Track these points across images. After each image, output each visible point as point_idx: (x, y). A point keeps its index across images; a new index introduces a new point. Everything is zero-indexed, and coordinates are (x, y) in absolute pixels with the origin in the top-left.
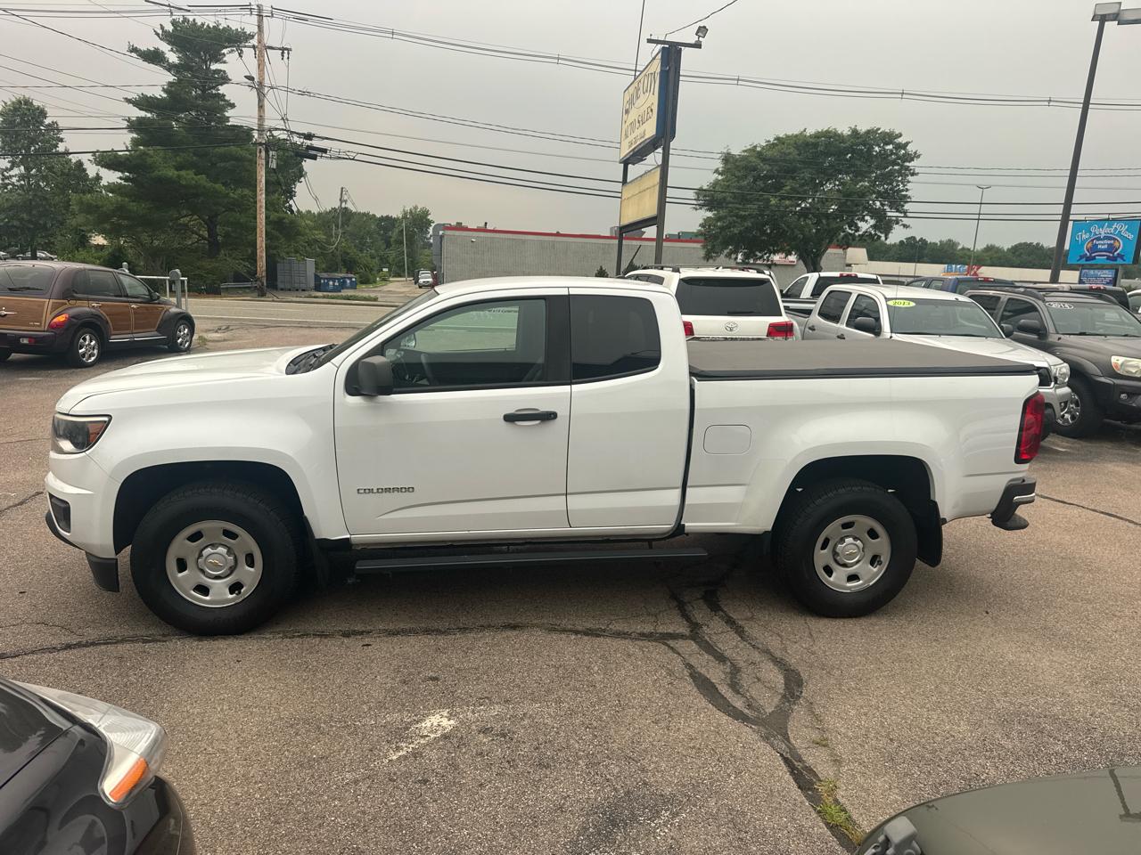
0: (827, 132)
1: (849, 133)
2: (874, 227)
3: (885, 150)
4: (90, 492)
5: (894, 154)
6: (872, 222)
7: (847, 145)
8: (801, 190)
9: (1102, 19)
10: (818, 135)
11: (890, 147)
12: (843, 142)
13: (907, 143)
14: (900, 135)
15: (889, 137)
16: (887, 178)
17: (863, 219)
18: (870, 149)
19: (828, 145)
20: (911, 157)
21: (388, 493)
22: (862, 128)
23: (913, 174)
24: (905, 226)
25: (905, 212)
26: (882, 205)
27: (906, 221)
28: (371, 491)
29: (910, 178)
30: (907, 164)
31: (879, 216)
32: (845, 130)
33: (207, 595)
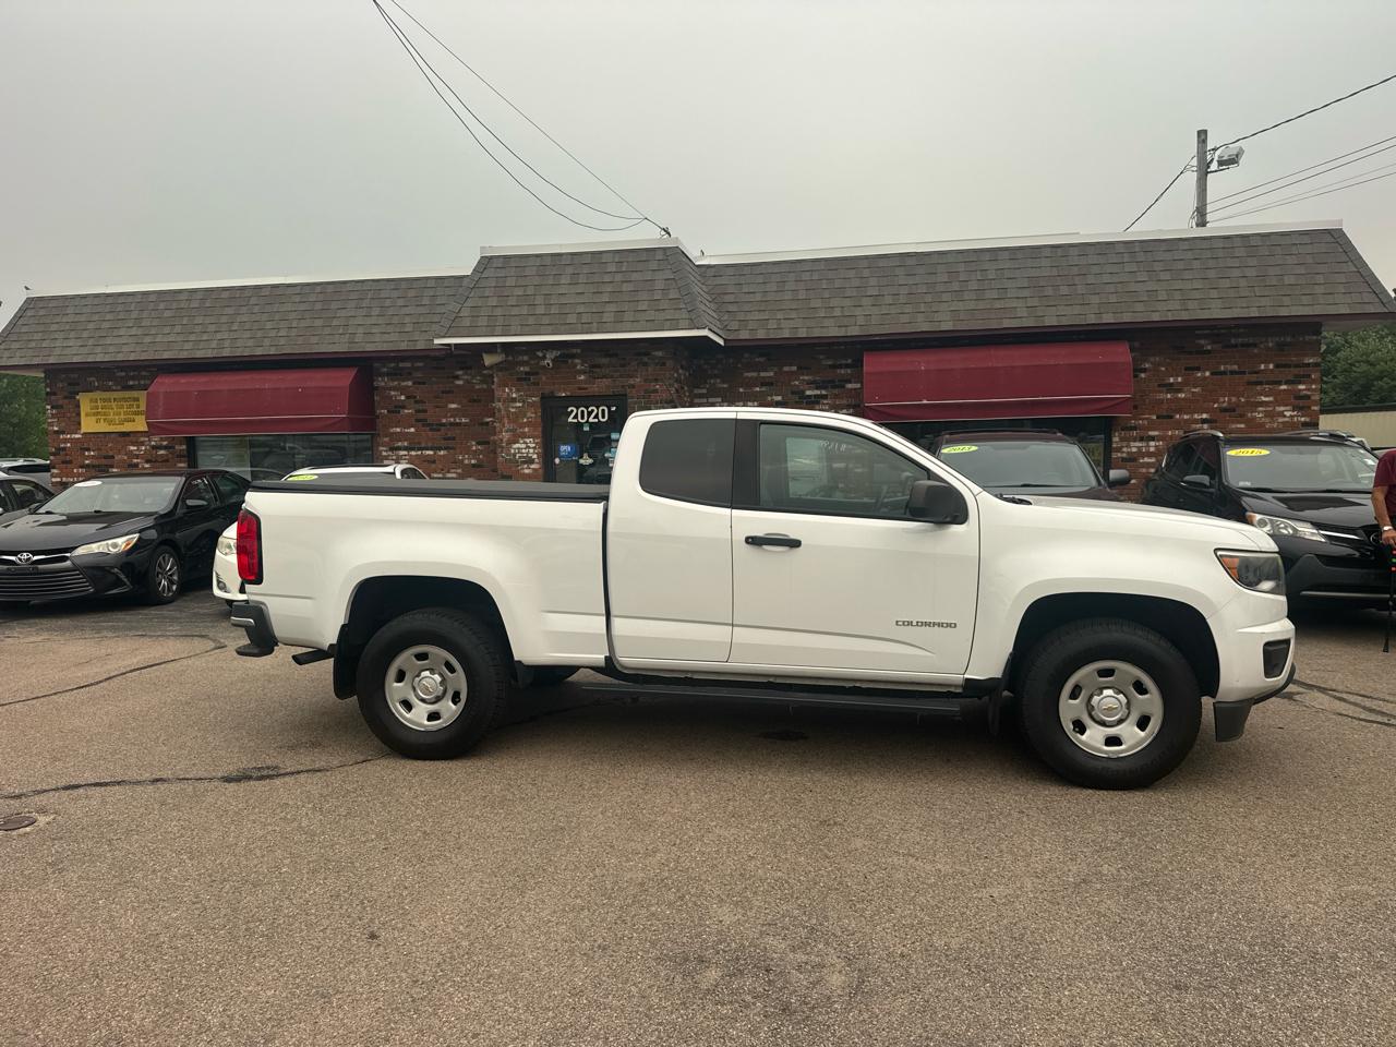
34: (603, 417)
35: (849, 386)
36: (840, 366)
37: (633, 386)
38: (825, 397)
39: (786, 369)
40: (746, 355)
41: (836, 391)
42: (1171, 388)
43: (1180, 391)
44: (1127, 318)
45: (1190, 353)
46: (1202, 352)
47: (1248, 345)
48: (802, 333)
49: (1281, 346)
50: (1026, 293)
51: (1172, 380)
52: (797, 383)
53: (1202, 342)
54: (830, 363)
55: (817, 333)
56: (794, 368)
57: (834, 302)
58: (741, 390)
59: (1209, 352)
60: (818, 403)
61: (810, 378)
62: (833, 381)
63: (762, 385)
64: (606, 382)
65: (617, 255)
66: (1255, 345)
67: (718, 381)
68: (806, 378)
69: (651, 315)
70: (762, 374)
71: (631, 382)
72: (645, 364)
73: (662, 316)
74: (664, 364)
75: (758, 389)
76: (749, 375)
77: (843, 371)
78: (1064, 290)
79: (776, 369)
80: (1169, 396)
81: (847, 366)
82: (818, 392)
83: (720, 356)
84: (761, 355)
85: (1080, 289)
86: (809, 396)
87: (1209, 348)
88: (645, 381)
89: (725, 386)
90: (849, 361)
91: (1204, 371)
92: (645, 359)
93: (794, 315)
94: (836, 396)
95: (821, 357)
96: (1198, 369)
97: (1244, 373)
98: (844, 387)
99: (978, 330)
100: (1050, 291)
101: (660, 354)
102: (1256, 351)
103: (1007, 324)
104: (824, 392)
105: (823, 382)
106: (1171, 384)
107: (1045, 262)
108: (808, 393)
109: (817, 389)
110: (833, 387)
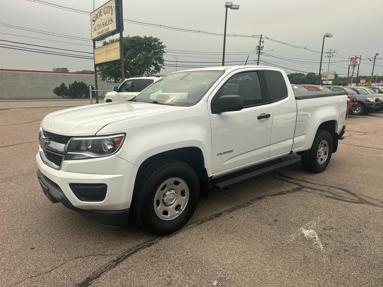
0: (137, 37)
1: (144, 37)
2: (155, 69)
3: (155, 44)
4: (122, 175)
5: (158, 45)
6: (154, 67)
7: (144, 42)
8: (131, 56)
9: (227, 7)
10: (134, 38)
11: (157, 43)
12: (142, 40)
13: (162, 43)
14: (159, 39)
15: (156, 40)
16: (156, 53)
17: (151, 67)
18: (151, 43)
19: (138, 41)
20: (164, 47)
21: (226, 154)
22: (148, 36)
23: (164, 53)
24: (164, 68)
25: (164, 64)
26: (156, 62)
27: (163, 67)
28: (221, 154)
29: (163, 54)
30: (162, 49)
31: (155, 65)
32: (142, 36)
33: (167, 215)
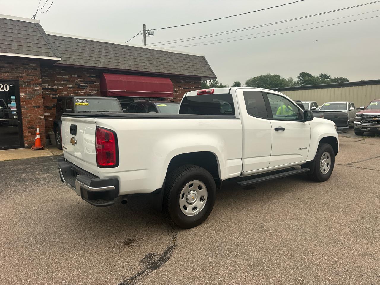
34: (7, 89)
35: (95, 84)
36: (92, 77)
37: (22, 77)
38: (87, 87)
39: (73, 76)
40: (57, 69)
41: (91, 85)
42: (175, 91)
43: (177, 92)
44: (170, 72)
45: (179, 83)
46: (181, 83)
47: (189, 82)
48: (83, 64)
49: (195, 83)
50: (146, 62)
51: (176, 89)
52: (77, 81)
53: (181, 80)
54: (88, 75)
55: (88, 65)
56: (76, 76)
57: (92, 55)
58: (56, 82)
59: (182, 83)
60: (85, 89)
61: (82, 80)
62: (90, 82)
63: (64, 81)
64: (8, 74)
65: (12, 22)
66: (191, 82)
67: (46, 78)
68: (80, 80)
69: (36, 49)
70: (64, 77)
71: (21, 75)
72: (27, 69)
73: (40, 50)
74: (36, 69)
75: (62, 82)
76: (59, 77)
77: (93, 79)
78: (155, 62)
79: (69, 76)
80: (175, 93)
81: (94, 77)
82: (85, 85)
83: (47, 69)
84: (63, 70)
85: (159, 63)
86: (82, 86)
87: (182, 82)
88: (27, 75)
89: (49, 80)
90: (95, 75)
91: (181, 88)
92: (27, 66)
93: (79, 57)
94: (91, 87)
95: (85, 73)
96: (180, 87)
97: (188, 89)
98: (93, 84)
99: (137, 71)
100: (151, 62)
101: (34, 65)
102: (191, 83)
103: (143, 70)
104: (87, 85)
105: (86, 81)
106: (175, 90)
107: (149, 54)
108: (81, 85)
109: (84, 84)
110: (90, 84)
